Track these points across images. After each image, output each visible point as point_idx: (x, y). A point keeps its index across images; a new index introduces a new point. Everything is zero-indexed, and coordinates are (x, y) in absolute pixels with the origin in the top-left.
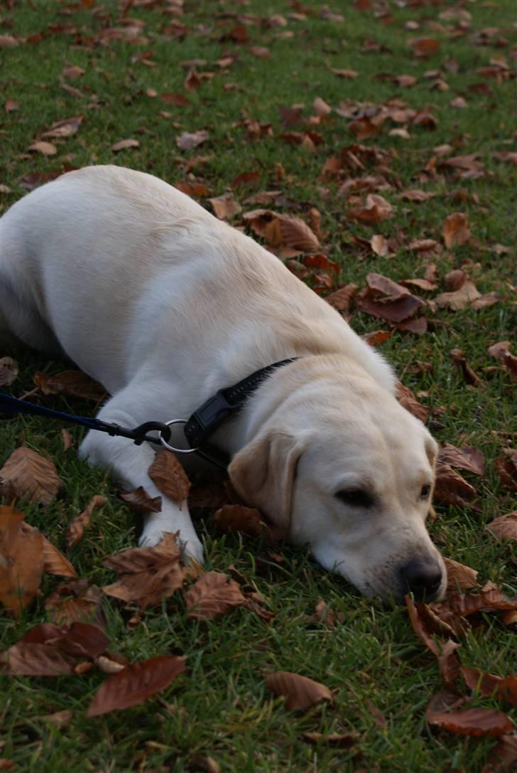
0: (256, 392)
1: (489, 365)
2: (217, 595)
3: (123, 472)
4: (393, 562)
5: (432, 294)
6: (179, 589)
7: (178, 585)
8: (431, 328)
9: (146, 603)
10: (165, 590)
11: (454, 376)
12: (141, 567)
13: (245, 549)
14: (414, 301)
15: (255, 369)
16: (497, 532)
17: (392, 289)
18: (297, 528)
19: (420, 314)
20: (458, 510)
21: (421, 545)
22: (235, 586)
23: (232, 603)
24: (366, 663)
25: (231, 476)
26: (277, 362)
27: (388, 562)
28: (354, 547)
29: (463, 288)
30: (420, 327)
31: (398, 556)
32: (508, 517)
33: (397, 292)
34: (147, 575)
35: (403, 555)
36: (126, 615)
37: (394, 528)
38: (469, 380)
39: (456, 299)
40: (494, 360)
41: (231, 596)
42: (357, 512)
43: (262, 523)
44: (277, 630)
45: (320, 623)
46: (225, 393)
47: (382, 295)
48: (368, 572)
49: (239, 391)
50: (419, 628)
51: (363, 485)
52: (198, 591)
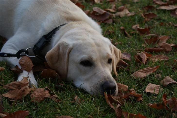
0: (55, 35)
1: (132, 31)
2: (41, 95)
3: (11, 62)
4: (99, 83)
5: (114, 13)
6: (28, 94)
7: (28, 93)
8: (114, 22)
9: (17, 99)
10: (24, 94)
11: (121, 35)
12: (16, 87)
13: (51, 83)
14: (108, 14)
15: (54, 28)
16: (135, 76)
17: (101, 11)
18: (69, 75)
19: (110, 18)
20: (122, 70)
21: (108, 77)
22: (47, 92)
23: (46, 97)
24: (91, 113)
25: (46, 59)
26: (61, 25)
27: (98, 83)
28: (87, 80)
29: (124, 11)
30: (110, 22)
31: (101, 81)
32: (138, 71)
33: (102, 12)
34: (18, 90)
35: (102, 81)
36: (10, 103)
37: (99, 72)
38: (126, 35)
39: (122, 14)
40: (134, 30)
41: (46, 95)
42: (87, 68)
43: (56, 73)
44: (61, 105)
45: (76, 102)
46: (45, 37)
47: (98, 13)
48: (92, 87)
49: (49, 35)
50: (109, 102)
51: (89, 59)
52: (35, 94)
